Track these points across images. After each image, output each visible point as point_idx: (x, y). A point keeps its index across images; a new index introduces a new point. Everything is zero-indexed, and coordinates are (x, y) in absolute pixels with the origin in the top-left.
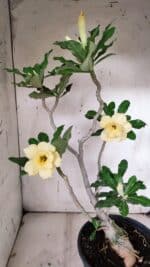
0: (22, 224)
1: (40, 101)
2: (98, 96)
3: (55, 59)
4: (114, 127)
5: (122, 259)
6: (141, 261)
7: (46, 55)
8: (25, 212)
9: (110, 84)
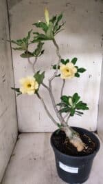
0: (18, 139)
1: (26, 59)
2: (58, 53)
3: (34, 33)
4: (68, 71)
5: (76, 148)
6: (86, 148)
7: (29, 33)
8: (19, 133)
9: (68, 52)
